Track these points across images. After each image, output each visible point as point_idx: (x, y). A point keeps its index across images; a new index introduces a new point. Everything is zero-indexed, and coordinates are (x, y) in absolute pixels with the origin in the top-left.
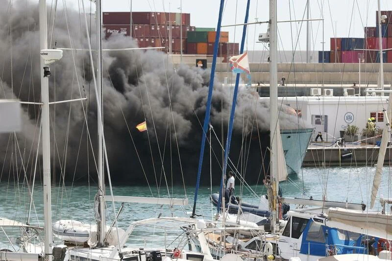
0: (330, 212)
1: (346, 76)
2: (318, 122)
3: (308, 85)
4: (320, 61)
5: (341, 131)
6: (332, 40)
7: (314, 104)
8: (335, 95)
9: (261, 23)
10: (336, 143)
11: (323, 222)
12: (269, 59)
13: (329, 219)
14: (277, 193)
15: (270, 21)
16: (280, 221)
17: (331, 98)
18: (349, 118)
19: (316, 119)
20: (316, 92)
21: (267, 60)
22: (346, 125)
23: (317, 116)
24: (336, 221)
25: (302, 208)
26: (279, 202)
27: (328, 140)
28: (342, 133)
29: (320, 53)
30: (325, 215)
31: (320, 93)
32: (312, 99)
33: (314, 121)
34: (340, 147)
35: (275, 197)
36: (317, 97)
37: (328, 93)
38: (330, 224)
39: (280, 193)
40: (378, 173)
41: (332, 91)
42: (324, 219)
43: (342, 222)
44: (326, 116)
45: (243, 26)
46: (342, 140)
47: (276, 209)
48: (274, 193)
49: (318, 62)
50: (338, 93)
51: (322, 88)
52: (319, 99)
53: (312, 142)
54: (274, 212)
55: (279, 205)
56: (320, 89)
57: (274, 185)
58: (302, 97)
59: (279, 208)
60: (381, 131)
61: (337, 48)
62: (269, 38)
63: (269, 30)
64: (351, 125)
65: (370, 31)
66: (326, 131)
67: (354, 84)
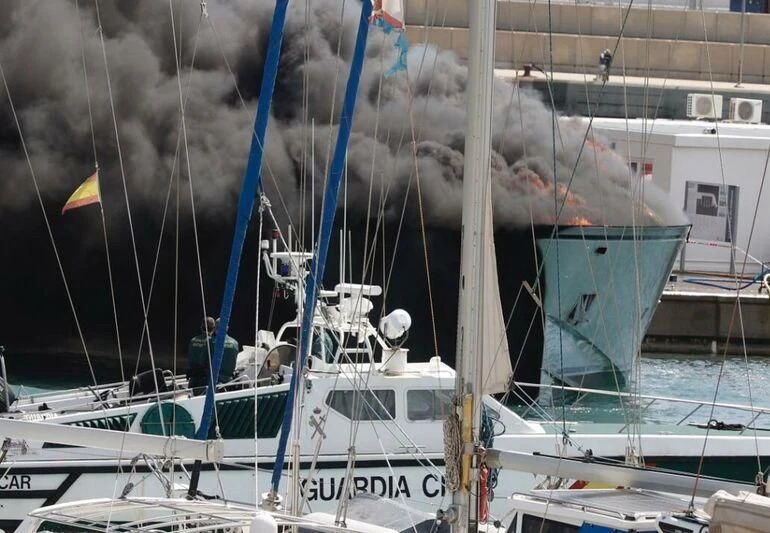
2: (706, 208)
4: (736, 3)
8: (766, 119)
14: (477, 432)
19: (700, 195)
20: (705, 106)
23: (703, 188)
26: (479, 465)
27: (738, 269)
31: (717, 111)
33: (693, 204)
35: (469, 449)
36: (711, 125)
37: (746, 113)
39: (486, 436)
41: (757, 106)
44: (733, 189)
47: (468, 488)
48: (466, 434)
49: (725, 10)
51: (727, 97)
52: (713, 132)
53: (682, 272)
54: (463, 497)
55: (482, 472)
56: (718, 100)
57: (467, 407)
58: (639, 121)
59: (480, 484)
66: (730, 237)
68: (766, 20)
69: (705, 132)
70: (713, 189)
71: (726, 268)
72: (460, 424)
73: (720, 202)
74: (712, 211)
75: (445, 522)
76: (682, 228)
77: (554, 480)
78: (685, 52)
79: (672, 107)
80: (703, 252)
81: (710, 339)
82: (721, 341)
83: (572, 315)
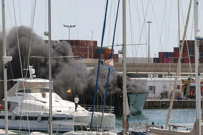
0: (150, 129)
1: (165, 69)
2: (151, 89)
3: (148, 73)
5: (161, 93)
6: (160, 53)
7: (149, 81)
8: (159, 77)
9: (119, 45)
10: (159, 98)
11: (147, 134)
12: (122, 61)
13: (150, 132)
14: (126, 120)
15: (123, 44)
16: (127, 133)
17: (157, 79)
18: (165, 87)
19: (150, 88)
20: (150, 76)
22: (163, 90)
23: (150, 87)
24: (153, 133)
25: (136, 127)
26: (126, 125)
27: (155, 97)
28: (162, 94)
29: (154, 58)
30: (148, 130)
31: (152, 76)
32: (149, 79)
33: (149, 89)
34: (160, 100)
35: (125, 122)
36: (151, 78)
37: (156, 76)
39: (127, 121)
40: (170, 111)
41: (157, 75)
42: (148, 132)
43: (155, 134)
44: (154, 86)
45: (112, 47)
46: (162, 97)
47: (125, 128)
48: (125, 121)
49: (153, 63)
50: (160, 76)
51: (153, 74)
52: (152, 79)
53: (148, 98)
54: (124, 129)
56: (152, 75)
57: (124, 117)
59: (127, 127)
60: (179, 93)
61: (161, 56)
62: (123, 52)
63: (122, 49)
64: (165, 90)
65: (176, 49)
66: (154, 93)
67: (169, 72)
68: (158, 64)
70: (152, 87)
71: (154, 97)
72: (124, 119)
73: (153, 88)
74: (152, 90)
75: (122, 132)
76: (148, 92)
77: (136, 126)
78: (148, 69)
79: (146, 76)
80: (150, 95)
81: (152, 107)
82: (154, 107)
83: (133, 104)
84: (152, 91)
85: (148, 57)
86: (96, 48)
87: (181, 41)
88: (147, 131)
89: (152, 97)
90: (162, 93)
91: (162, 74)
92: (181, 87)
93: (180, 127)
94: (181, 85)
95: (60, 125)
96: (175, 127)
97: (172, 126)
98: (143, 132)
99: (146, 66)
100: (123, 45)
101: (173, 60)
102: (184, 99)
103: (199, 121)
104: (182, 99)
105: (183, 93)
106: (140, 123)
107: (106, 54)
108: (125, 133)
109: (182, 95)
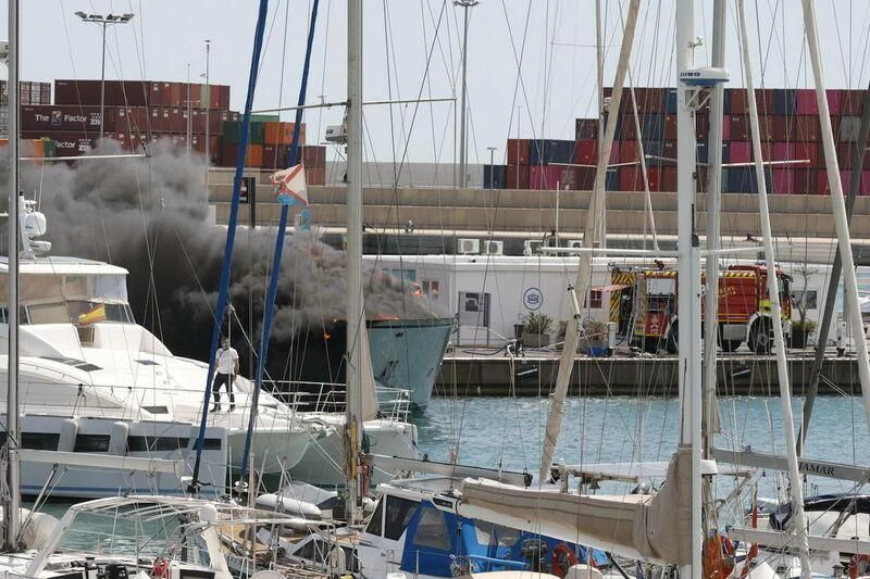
0: (468, 487)
1: (534, 216)
2: (471, 307)
3: (458, 233)
4: (487, 184)
5: (515, 326)
6: (512, 144)
7: (464, 271)
8: (507, 252)
9: (330, 105)
10: (506, 347)
11: (451, 507)
12: (345, 177)
13: (464, 500)
14: (360, 444)
15: (349, 101)
16: (365, 500)
17: (501, 259)
18: (534, 299)
19: (468, 299)
20: (469, 246)
21: (342, 178)
22: (527, 313)
23: (468, 295)
24: (475, 504)
25: (408, 477)
26: (362, 464)
27: (491, 343)
28: (519, 329)
29: (487, 168)
30: (457, 492)
31: (476, 249)
32: (461, 260)
33: (463, 304)
34: (512, 357)
35: (355, 454)
36: (473, 258)
37: (494, 249)
38: (467, 511)
39: (365, 446)
41: (500, 245)
42: (454, 501)
43: (488, 507)
44: (487, 295)
45: (295, 111)
46: (518, 343)
47: (356, 478)
48: (354, 446)
49: (481, 188)
50: (514, 248)
51: (482, 239)
52: (474, 261)
53: (458, 346)
54: (353, 483)
55: (364, 469)
56: (476, 242)
57: (354, 429)
58: (441, 256)
59: (363, 476)
60: (598, 327)
61: (520, 159)
62: (347, 136)
63: (346, 120)
64: (536, 313)
65: (586, 128)
66: (486, 324)
67: (554, 232)
68: (506, 193)
69: (469, 261)
70: (475, 296)
71: (485, 343)
72: (349, 440)
73: (479, 303)
74: (475, 309)
75: (342, 498)
78: (460, 214)
79: (450, 247)
80: (469, 333)
81: (477, 386)
82: (482, 386)
83: (384, 374)
84: (478, 316)
85: (458, 162)
86: (225, 118)
87: (607, 92)
88: (450, 494)
89: (473, 343)
90: (521, 327)
91: (523, 240)
92: (606, 300)
93: (610, 478)
94: (608, 288)
95: (56, 465)
96: (589, 480)
97: (576, 474)
98: (434, 499)
99: (453, 200)
100: (348, 104)
101: (569, 176)
102: (620, 353)
103: (691, 453)
104: (609, 352)
105: (614, 326)
106: (426, 460)
107: (269, 146)
108: (354, 504)
109: (612, 335)
